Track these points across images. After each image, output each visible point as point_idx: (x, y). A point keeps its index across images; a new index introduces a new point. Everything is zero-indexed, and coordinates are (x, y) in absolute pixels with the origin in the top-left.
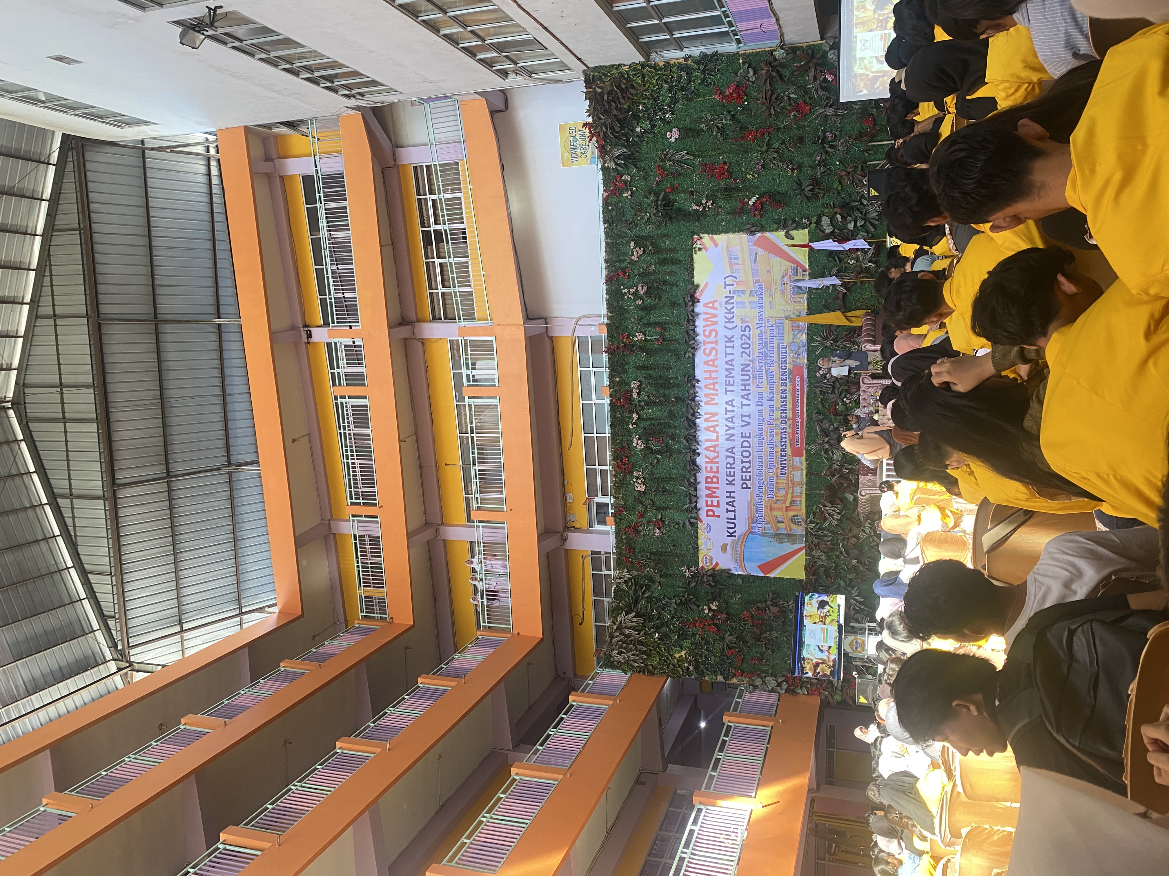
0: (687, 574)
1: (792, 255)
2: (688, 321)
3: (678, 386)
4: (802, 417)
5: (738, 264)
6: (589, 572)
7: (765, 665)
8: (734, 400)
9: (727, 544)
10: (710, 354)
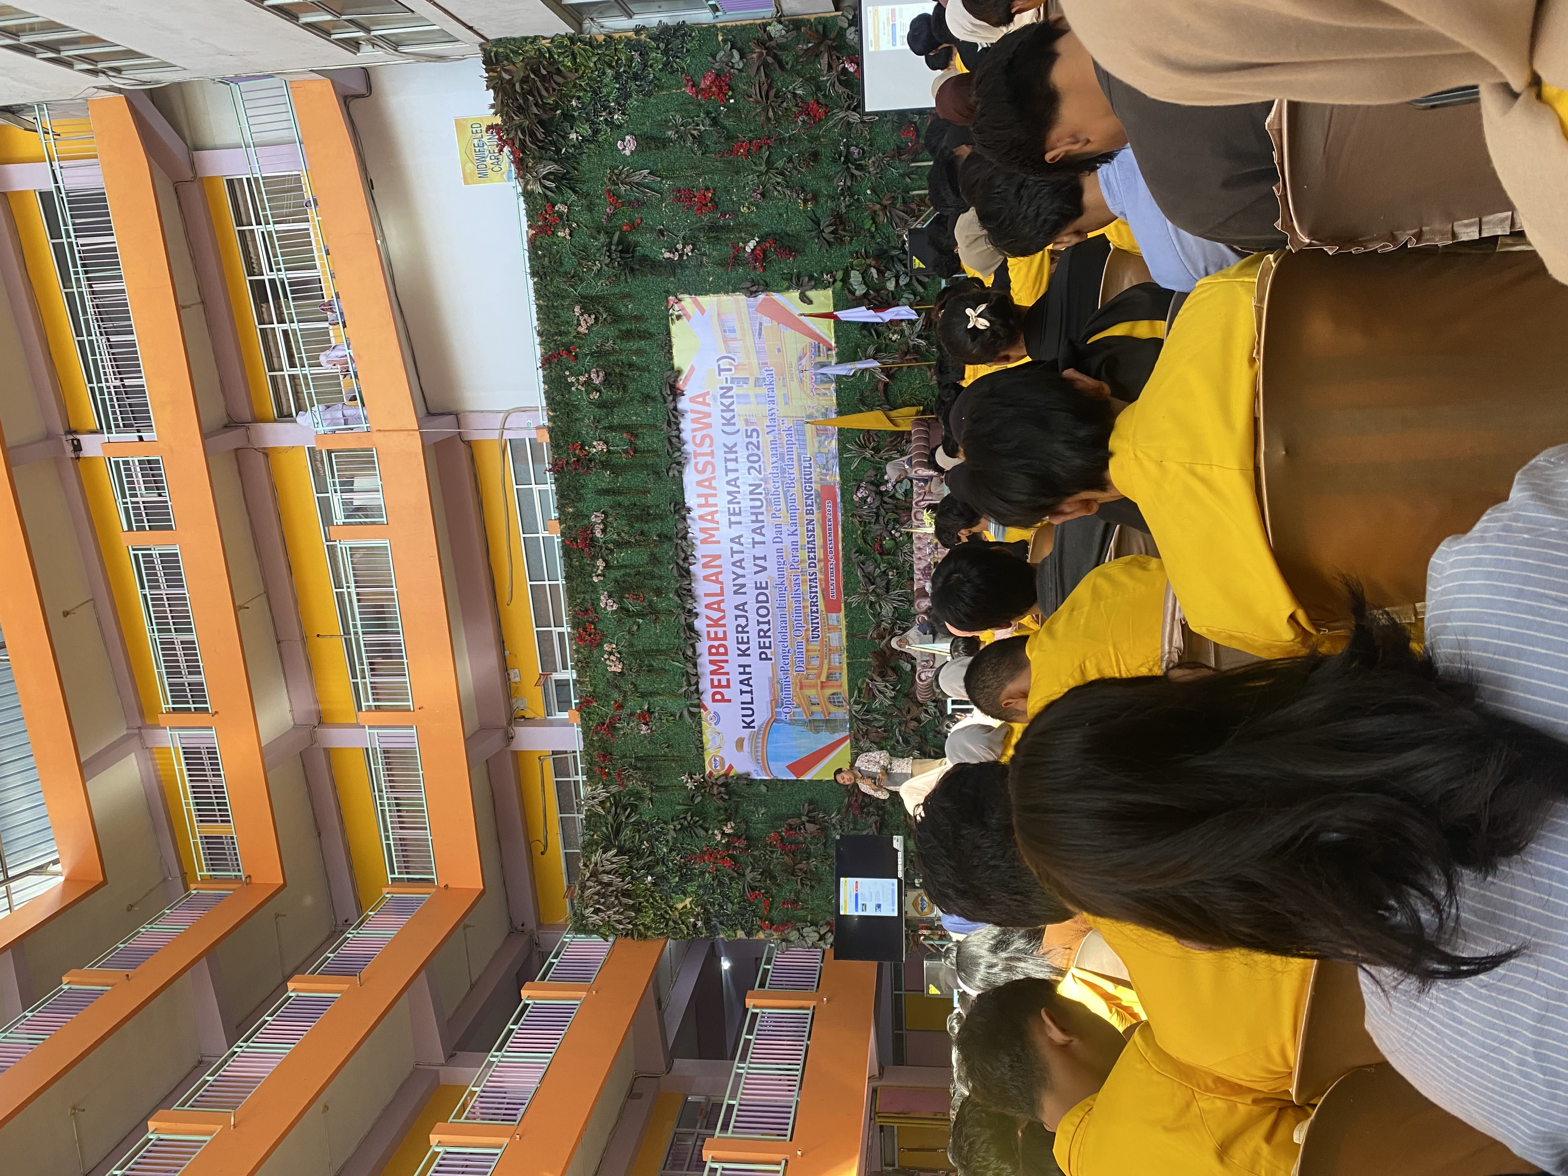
0: (689, 785)
1: (811, 326)
2: (669, 423)
3: (661, 518)
4: (836, 558)
6: (551, 780)
7: (802, 908)
8: (742, 536)
9: (744, 739)
10: (703, 471)
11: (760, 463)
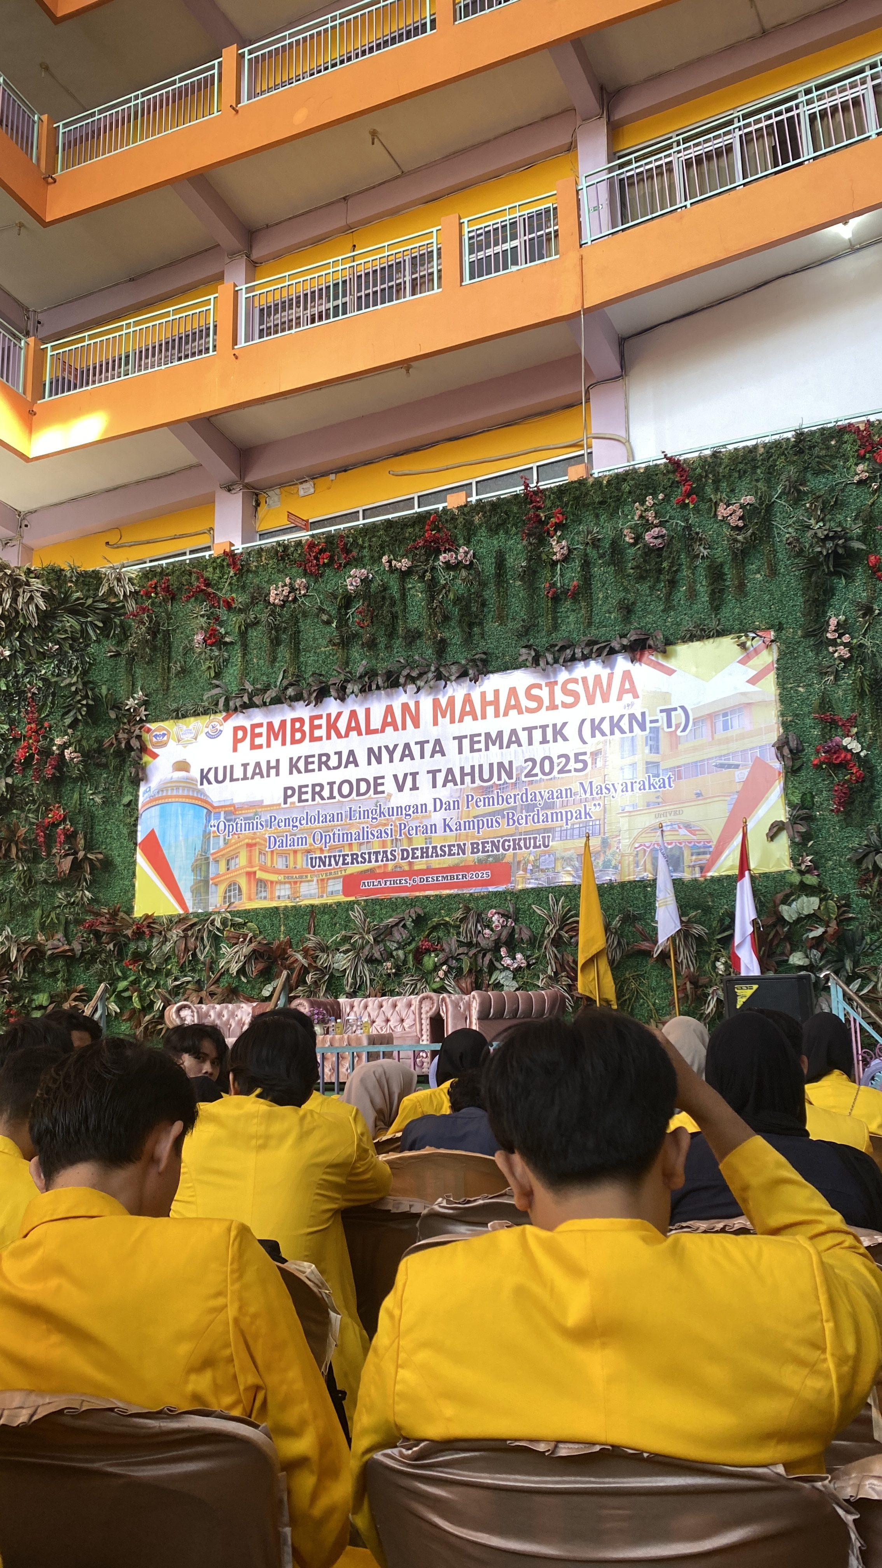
0: (131, 702)
1: (728, 846)
2: (591, 643)
3: (467, 642)
4: (414, 888)
5: (713, 732)
8: (443, 755)
9: (188, 771)
10: (529, 696)
11: (540, 776)
